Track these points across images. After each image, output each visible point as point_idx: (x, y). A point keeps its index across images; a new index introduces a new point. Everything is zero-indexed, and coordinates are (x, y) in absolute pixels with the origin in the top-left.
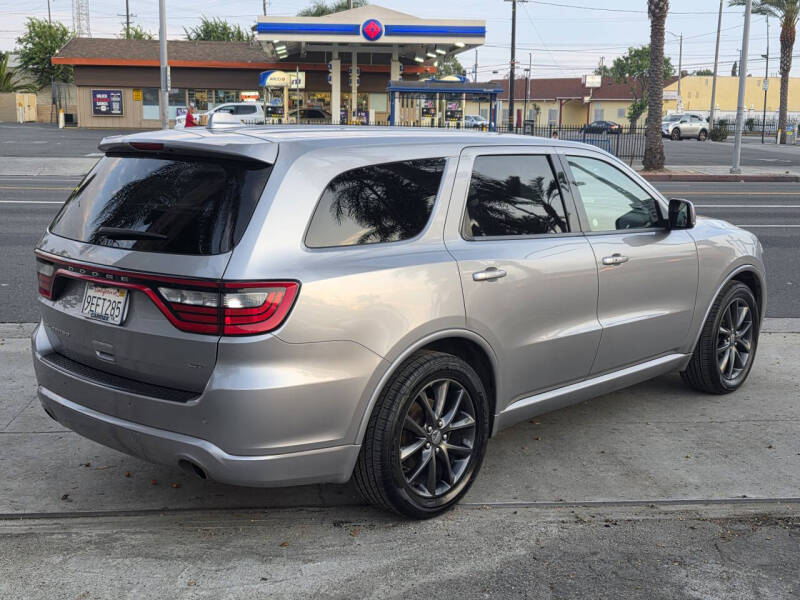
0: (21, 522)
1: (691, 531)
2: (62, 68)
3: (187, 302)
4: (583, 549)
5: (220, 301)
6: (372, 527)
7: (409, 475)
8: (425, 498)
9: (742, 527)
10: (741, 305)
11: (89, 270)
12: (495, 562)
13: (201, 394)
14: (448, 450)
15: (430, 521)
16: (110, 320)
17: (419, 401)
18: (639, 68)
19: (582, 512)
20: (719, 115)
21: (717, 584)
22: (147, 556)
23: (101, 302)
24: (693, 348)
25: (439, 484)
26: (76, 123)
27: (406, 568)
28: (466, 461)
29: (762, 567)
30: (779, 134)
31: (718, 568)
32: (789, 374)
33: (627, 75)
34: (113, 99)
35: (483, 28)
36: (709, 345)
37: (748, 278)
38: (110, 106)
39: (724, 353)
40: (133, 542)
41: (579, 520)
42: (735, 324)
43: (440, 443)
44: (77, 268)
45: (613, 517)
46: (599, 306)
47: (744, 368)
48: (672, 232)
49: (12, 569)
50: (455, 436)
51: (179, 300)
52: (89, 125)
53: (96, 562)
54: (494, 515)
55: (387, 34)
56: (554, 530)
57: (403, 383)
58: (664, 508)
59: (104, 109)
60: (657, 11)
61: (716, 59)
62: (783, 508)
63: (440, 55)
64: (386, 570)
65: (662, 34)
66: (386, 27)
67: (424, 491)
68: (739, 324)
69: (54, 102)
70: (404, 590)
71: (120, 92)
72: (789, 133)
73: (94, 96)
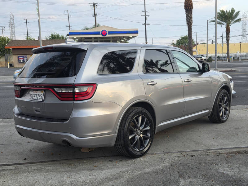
0: (12, 166)
1: (217, 156)
2: (8, 50)
3: (63, 91)
4: (186, 162)
5: (74, 90)
6: (121, 161)
7: (132, 144)
8: (137, 151)
9: (232, 154)
10: (225, 96)
11: (32, 86)
12: (160, 167)
13: (68, 120)
14: (143, 137)
15: (139, 158)
16: (39, 100)
17: (134, 121)
18: (184, 42)
19: (184, 154)
20: (209, 55)
21: (228, 169)
22: (53, 172)
23: (35, 95)
24: (212, 108)
25: (141, 148)
26: (13, 66)
27: (133, 170)
28: (148, 140)
29: (240, 164)
30: (228, 59)
31: (227, 165)
32: (240, 117)
33: (181, 45)
34: (25, 58)
35: (138, 31)
36: (216, 108)
37: (226, 88)
38: (24, 60)
39: (221, 110)
40: (48, 169)
41: (183, 156)
42: (223, 102)
43: (140, 134)
44: (28, 86)
45: (194, 154)
46: (184, 94)
47: (227, 115)
48: (204, 73)
49: (11, 178)
50: (145, 132)
51: (61, 91)
52: (17, 67)
53: (37, 174)
54: (158, 156)
55: (108, 34)
56: (176, 158)
57: (129, 116)
58: (209, 151)
59: (22, 61)
60: (189, 23)
61: (207, 38)
62: (244, 149)
63: (125, 40)
64: (128, 171)
65: (191, 30)
66: (108, 32)
67: (136, 149)
68: (225, 102)
69: (6, 61)
70: (133, 175)
71: (27, 56)
72: (231, 59)
73: (19, 58)
